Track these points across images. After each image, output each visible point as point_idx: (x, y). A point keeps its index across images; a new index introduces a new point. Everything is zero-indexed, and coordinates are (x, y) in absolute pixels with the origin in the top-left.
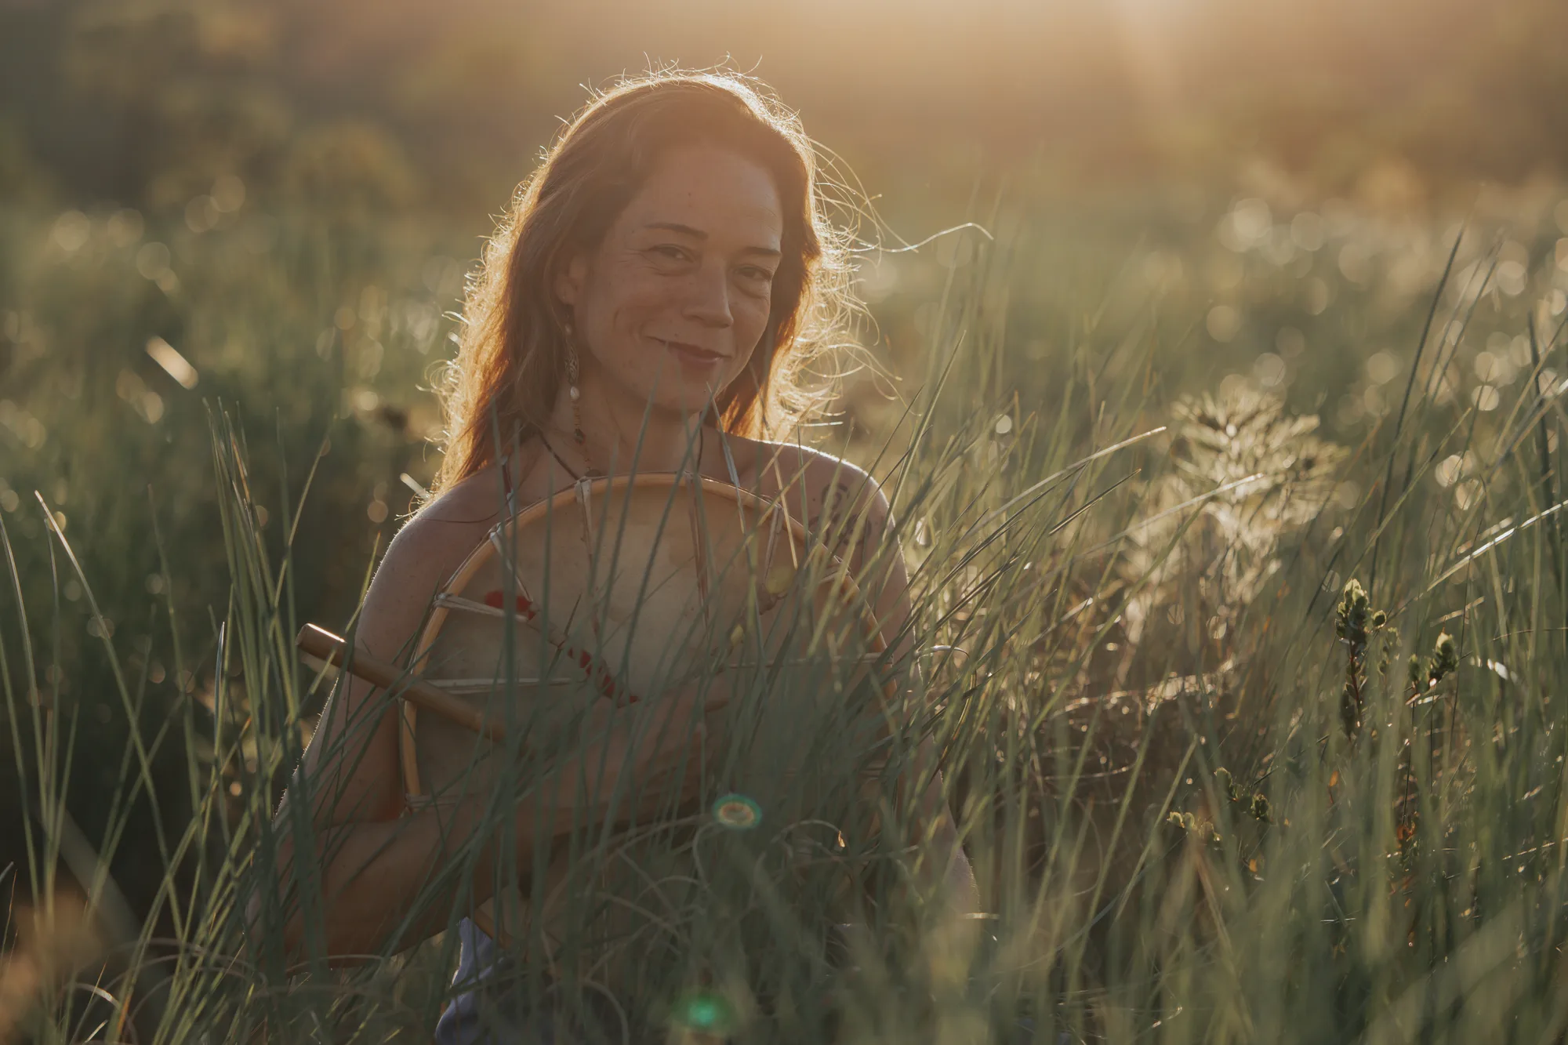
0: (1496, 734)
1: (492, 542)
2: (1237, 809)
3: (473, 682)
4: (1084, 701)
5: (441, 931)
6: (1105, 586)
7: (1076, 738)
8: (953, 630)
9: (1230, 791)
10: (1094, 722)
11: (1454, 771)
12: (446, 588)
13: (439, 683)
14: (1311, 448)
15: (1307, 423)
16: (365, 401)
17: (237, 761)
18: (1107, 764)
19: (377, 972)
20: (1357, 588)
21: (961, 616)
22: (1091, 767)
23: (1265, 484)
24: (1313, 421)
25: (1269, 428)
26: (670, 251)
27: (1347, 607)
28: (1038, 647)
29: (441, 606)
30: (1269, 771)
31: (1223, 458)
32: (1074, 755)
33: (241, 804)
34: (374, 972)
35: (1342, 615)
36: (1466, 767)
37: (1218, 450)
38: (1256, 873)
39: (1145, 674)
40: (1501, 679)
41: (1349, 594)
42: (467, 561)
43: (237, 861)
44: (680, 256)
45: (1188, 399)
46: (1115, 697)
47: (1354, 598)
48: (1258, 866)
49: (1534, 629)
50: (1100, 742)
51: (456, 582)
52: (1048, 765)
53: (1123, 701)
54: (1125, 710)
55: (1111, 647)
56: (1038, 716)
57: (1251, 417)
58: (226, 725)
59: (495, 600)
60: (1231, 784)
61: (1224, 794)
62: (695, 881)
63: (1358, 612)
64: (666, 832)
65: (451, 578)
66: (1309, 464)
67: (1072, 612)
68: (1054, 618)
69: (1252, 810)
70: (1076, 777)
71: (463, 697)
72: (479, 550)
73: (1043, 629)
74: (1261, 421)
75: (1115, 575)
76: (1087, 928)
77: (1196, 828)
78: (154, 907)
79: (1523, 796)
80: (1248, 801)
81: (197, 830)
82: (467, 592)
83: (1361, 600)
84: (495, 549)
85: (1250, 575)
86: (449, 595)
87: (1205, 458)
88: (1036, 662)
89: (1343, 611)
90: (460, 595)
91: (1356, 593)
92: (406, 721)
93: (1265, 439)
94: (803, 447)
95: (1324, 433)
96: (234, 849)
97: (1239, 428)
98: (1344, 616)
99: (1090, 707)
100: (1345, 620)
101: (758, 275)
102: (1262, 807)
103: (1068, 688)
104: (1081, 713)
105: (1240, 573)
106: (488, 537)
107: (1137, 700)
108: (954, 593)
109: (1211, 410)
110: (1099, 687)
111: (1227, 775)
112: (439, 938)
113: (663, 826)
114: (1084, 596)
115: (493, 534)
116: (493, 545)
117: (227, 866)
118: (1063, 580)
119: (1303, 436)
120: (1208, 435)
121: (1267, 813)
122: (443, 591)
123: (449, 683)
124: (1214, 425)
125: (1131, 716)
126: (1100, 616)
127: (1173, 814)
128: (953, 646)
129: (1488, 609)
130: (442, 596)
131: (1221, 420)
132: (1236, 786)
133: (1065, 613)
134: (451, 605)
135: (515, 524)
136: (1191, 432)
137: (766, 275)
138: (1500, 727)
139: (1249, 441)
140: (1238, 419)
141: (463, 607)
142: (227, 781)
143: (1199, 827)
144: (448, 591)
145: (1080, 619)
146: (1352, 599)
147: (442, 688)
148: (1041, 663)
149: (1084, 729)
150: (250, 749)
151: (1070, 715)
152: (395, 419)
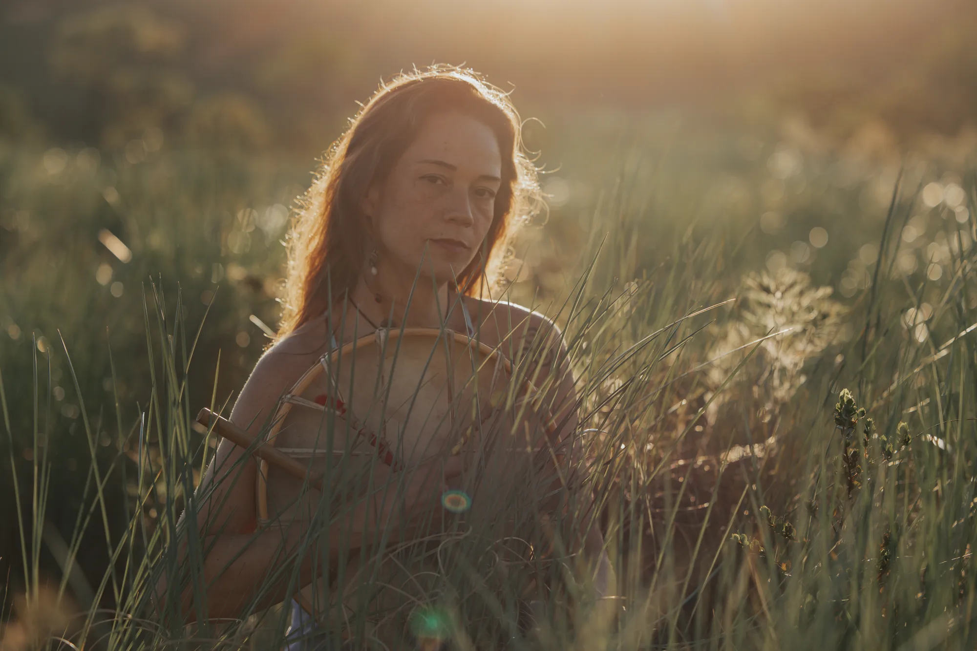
0: (936, 485)
1: (322, 363)
2: (774, 531)
3: (304, 450)
4: (681, 462)
5: (279, 602)
6: (694, 392)
7: (676, 485)
8: (600, 418)
9: (769, 520)
10: (687, 475)
11: (911, 507)
12: (292, 391)
13: (284, 450)
14: (825, 307)
15: (825, 291)
16: (236, 273)
17: (154, 495)
18: (695, 502)
19: (239, 629)
20: (847, 394)
21: (605, 409)
22: (685, 503)
23: (798, 328)
24: (828, 290)
25: (801, 293)
26: (432, 179)
27: (841, 406)
28: (652, 430)
29: (288, 402)
30: (796, 507)
31: (771, 312)
32: (675, 496)
33: (156, 521)
34: (237, 629)
35: (838, 410)
36: (918, 505)
37: (769, 306)
38: (786, 571)
39: (718, 445)
40: (940, 450)
41: (842, 397)
42: (306, 374)
43: (152, 558)
44: (439, 182)
45: (752, 274)
46: (700, 460)
47: (845, 400)
48: (787, 567)
49: (960, 419)
50: (690, 489)
51: (298, 388)
52: (658, 503)
53: (705, 463)
54: (707, 468)
55: (698, 429)
56: (653, 473)
57: (792, 286)
58: (146, 472)
59: (321, 400)
60: (770, 516)
61: (767, 522)
62: (439, 575)
63: (848, 409)
64: (421, 543)
65: (295, 385)
66: (825, 316)
67: (674, 408)
68: (662, 410)
69: (783, 532)
70: (676, 509)
71: (298, 459)
72: (313, 369)
73: (656, 418)
74: (797, 289)
75: (700, 384)
76: (680, 606)
77: (748, 544)
78: (102, 584)
79: (952, 525)
80: (781, 527)
81: (128, 538)
82: (304, 395)
83: (850, 401)
84: (324, 369)
85: (787, 385)
86: (293, 396)
87: (760, 311)
88: (652, 438)
89: (839, 408)
90: (300, 396)
91: (846, 396)
92: (261, 472)
93: (799, 300)
94: (511, 304)
95: (835, 297)
96: (150, 549)
97: (783, 293)
98: (839, 411)
99: (684, 467)
100: (840, 414)
101: (487, 195)
102: (789, 530)
103: (672, 454)
104: (679, 470)
105: (782, 383)
106: (319, 361)
107: (714, 462)
108: (601, 394)
109: (766, 281)
110: (690, 454)
111: (768, 510)
112: (279, 606)
113: (419, 540)
114: (681, 397)
115: (322, 360)
116: (323, 366)
117: (145, 560)
118: (669, 387)
119: (822, 299)
120: (764, 297)
121: (792, 534)
122: (290, 393)
123: (290, 450)
124: (767, 290)
125: (711, 472)
126: (691, 410)
127: (733, 535)
128: (599, 429)
129: (933, 406)
130: (289, 396)
131: (772, 287)
132: (773, 517)
133: (670, 408)
134: (295, 402)
135: (340, 352)
136: (753, 296)
137: (492, 194)
138: (939, 482)
139: (789, 302)
140: (783, 288)
141: (301, 403)
142: (146, 509)
143: (750, 543)
144: (293, 393)
145: (679, 412)
146: (844, 400)
147: (285, 453)
148: (655, 438)
149: (681, 480)
150: (162, 489)
151: (673, 471)
152: (255, 284)
